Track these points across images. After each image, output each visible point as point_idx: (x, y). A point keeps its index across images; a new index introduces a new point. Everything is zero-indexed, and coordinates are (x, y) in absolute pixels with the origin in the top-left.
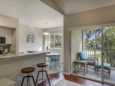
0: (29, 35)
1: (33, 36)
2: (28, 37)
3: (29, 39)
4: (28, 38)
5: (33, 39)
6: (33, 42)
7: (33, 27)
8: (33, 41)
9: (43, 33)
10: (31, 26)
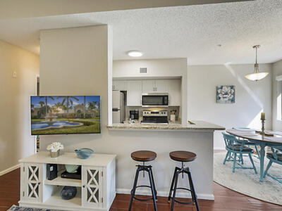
0: (219, 87)
1: (232, 87)
2: (219, 91)
3: (220, 95)
4: (217, 94)
5: (234, 94)
6: (233, 101)
7: (231, 65)
8: (234, 98)
9: (246, 77)
10: (227, 64)
